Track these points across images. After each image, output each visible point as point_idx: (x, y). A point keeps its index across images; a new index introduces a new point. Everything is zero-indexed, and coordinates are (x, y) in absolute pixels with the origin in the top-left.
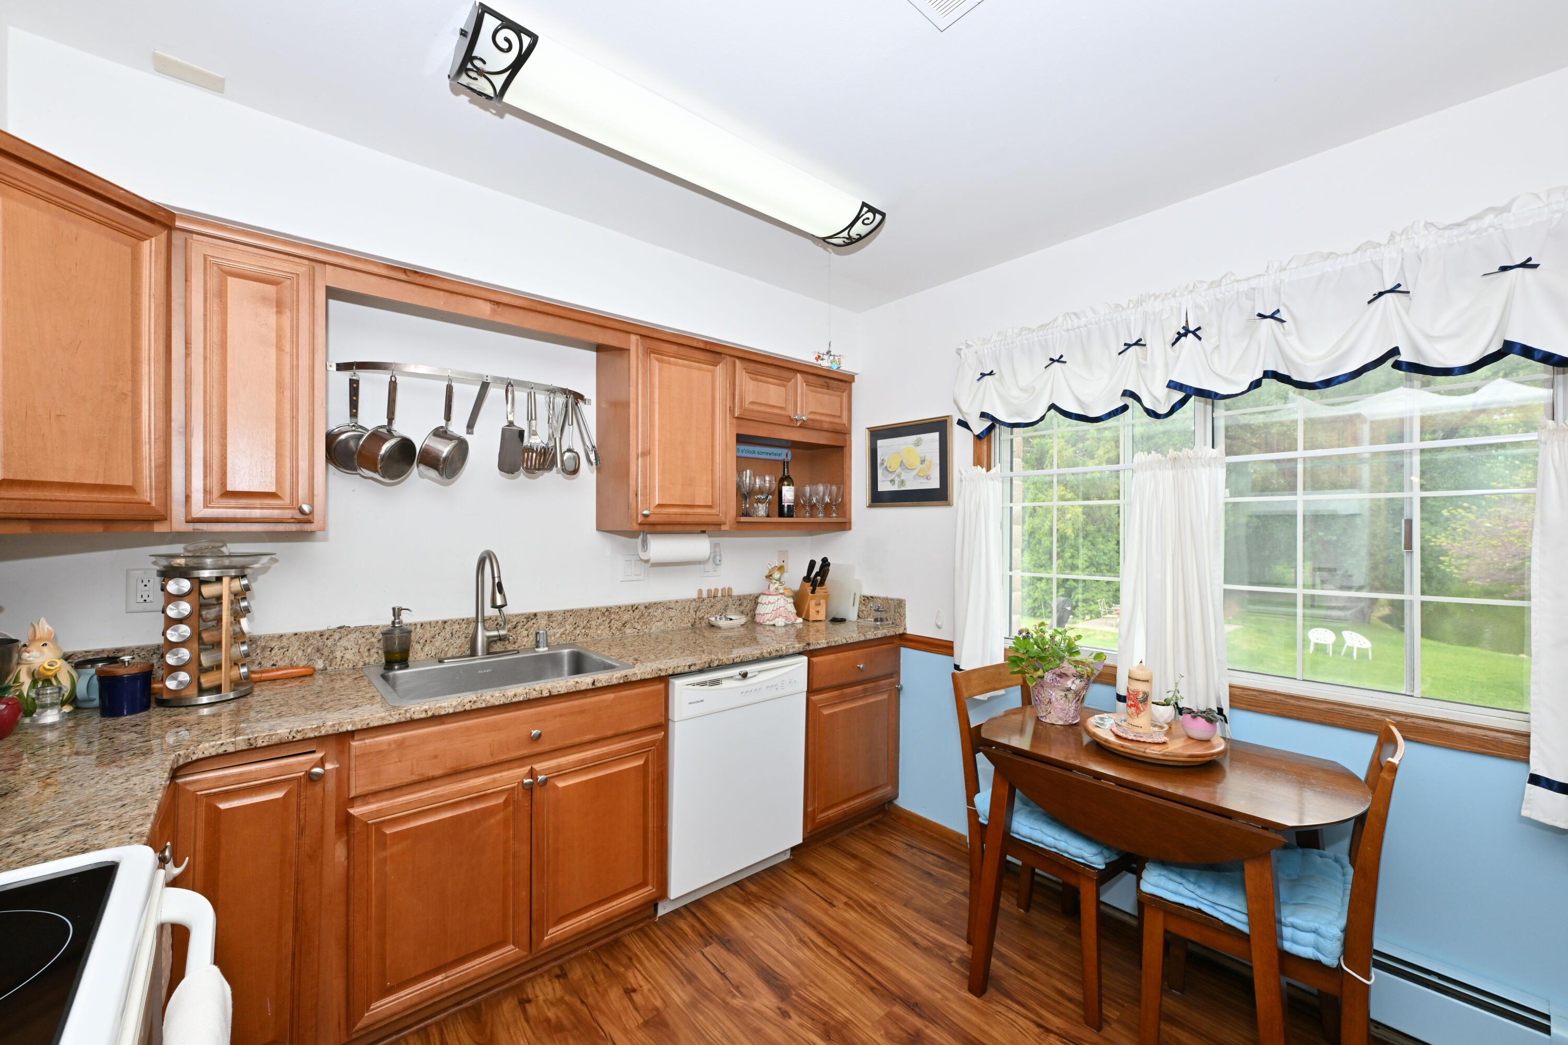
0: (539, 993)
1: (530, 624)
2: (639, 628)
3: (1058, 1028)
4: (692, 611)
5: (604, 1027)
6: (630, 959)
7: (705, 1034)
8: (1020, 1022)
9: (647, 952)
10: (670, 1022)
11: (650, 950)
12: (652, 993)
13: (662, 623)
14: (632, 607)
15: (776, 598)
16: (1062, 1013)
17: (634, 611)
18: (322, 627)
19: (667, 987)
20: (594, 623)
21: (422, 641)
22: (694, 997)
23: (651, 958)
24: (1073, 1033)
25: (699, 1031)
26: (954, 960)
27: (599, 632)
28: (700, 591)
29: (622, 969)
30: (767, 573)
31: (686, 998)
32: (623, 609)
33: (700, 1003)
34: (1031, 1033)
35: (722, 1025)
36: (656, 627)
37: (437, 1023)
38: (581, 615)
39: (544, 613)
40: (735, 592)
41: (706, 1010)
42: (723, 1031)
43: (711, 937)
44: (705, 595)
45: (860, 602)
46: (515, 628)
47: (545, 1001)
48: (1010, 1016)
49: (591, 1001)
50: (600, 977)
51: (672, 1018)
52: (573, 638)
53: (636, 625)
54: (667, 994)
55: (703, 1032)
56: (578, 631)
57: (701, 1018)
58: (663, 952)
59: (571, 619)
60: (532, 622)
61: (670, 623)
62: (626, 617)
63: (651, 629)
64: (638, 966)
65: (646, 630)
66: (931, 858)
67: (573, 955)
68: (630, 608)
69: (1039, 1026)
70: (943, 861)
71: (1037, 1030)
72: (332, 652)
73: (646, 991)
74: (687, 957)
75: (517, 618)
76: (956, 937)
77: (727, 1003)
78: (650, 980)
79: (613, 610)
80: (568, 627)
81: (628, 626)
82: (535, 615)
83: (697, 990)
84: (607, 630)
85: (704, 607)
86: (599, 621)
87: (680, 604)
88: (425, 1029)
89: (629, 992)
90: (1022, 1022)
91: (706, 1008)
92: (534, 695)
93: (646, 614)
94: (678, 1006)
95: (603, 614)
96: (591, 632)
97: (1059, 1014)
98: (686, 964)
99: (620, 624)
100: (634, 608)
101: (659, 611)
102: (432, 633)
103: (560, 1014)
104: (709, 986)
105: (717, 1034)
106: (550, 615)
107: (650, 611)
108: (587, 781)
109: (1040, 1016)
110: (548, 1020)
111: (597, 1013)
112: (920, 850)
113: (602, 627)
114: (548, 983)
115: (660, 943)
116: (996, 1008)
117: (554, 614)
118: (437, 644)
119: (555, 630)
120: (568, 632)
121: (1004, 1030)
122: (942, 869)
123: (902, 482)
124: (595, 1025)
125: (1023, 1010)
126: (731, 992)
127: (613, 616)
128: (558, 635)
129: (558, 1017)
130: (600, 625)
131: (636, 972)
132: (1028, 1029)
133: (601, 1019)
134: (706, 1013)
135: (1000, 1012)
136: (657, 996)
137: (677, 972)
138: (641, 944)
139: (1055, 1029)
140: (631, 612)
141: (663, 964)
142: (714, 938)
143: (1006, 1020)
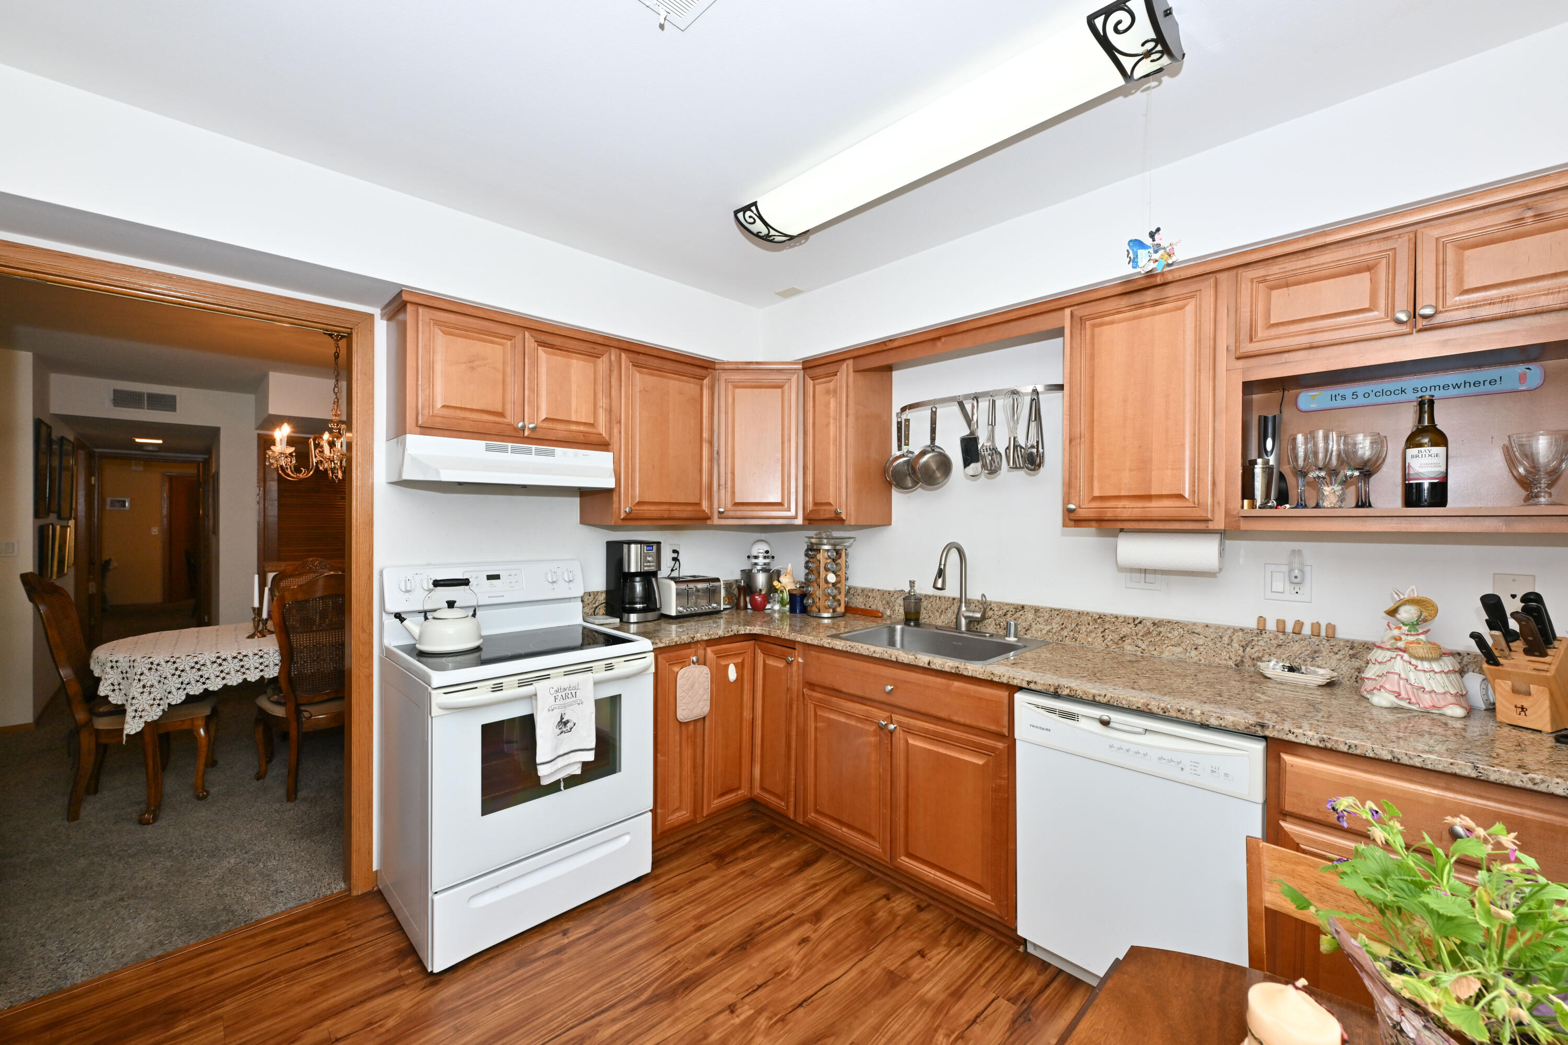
0: (897, 902)
1: (1018, 614)
2: (1144, 647)
4: (1236, 645)
5: (878, 949)
6: (959, 945)
7: (892, 1018)
9: (973, 954)
10: (898, 989)
11: (977, 956)
12: (925, 969)
13: (1179, 649)
14: (1134, 620)
15: (1389, 654)
17: (1136, 625)
18: (891, 589)
19: (936, 979)
20: (1084, 628)
21: (940, 611)
22: (933, 1002)
23: (968, 959)
25: (894, 1012)
27: (1090, 639)
28: (1262, 620)
29: (944, 942)
30: (1390, 605)
31: (930, 995)
32: (1121, 620)
33: (928, 1008)
35: (906, 1030)
36: (1169, 653)
37: (855, 866)
38: (1070, 616)
39: (1032, 607)
40: (1343, 633)
41: (921, 1014)
42: (900, 1032)
43: (1024, 1002)
44: (1271, 626)
46: (1005, 615)
47: (892, 907)
49: (902, 932)
50: (929, 931)
51: (902, 990)
52: (1060, 638)
53: (1140, 643)
54: (928, 981)
55: (894, 1016)
56: (1065, 633)
57: (910, 1011)
58: (980, 966)
59: (1058, 618)
60: (1020, 613)
61: (1194, 653)
62: (1125, 630)
63: (1162, 653)
64: (954, 952)
65: (1155, 653)
67: (941, 907)
68: (1131, 621)
72: (894, 606)
73: (926, 964)
74: (984, 986)
75: (1007, 607)
77: (936, 1030)
78: (940, 964)
79: (1107, 619)
80: (1054, 626)
81: (1128, 641)
82: (1023, 607)
83: (943, 1003)
84: (1100, 640)
85: (1261, 643)
86: (1091, 628)
87: (1211, 630)
88: (850, 863)
89: (922, 954)
91: (924, 1013)
92: (886, 656)
93: (1155, 633)
94: (919, 991)
95: (1095, 621)
96: (1081, 637)
98: (974, 987)
99: (1117, 637)
100: (1137, 622)
101: (1176, 633)
102: (946, 606)
103: (882, 919)
104: (952, 1012)
105: (896, 1027)
106: (1037, 610)
107: (1159, 629)
108: (930, 750)
110: (874, 914)
111: (891, 939)
113: (1093, 635)
114: (909, 903)
115: (992, 961)
117: (1041, 610)
118: (949, 615)
119: (1041, 626)
120: (1054, 631)
124: (880, 940)
126: (953, 1032)
127: (1107, 626)
128: (1044, 632)
129: (879, 919)
130: (1091, 632)
131: (946, 953)
133: (885, 944)
134: (917, 1016)
136: (923, 974)
137: (960, 982)
138: (982, 948)
140: (1132, 625)
141: (964, 970)
142: (1025, 1006)
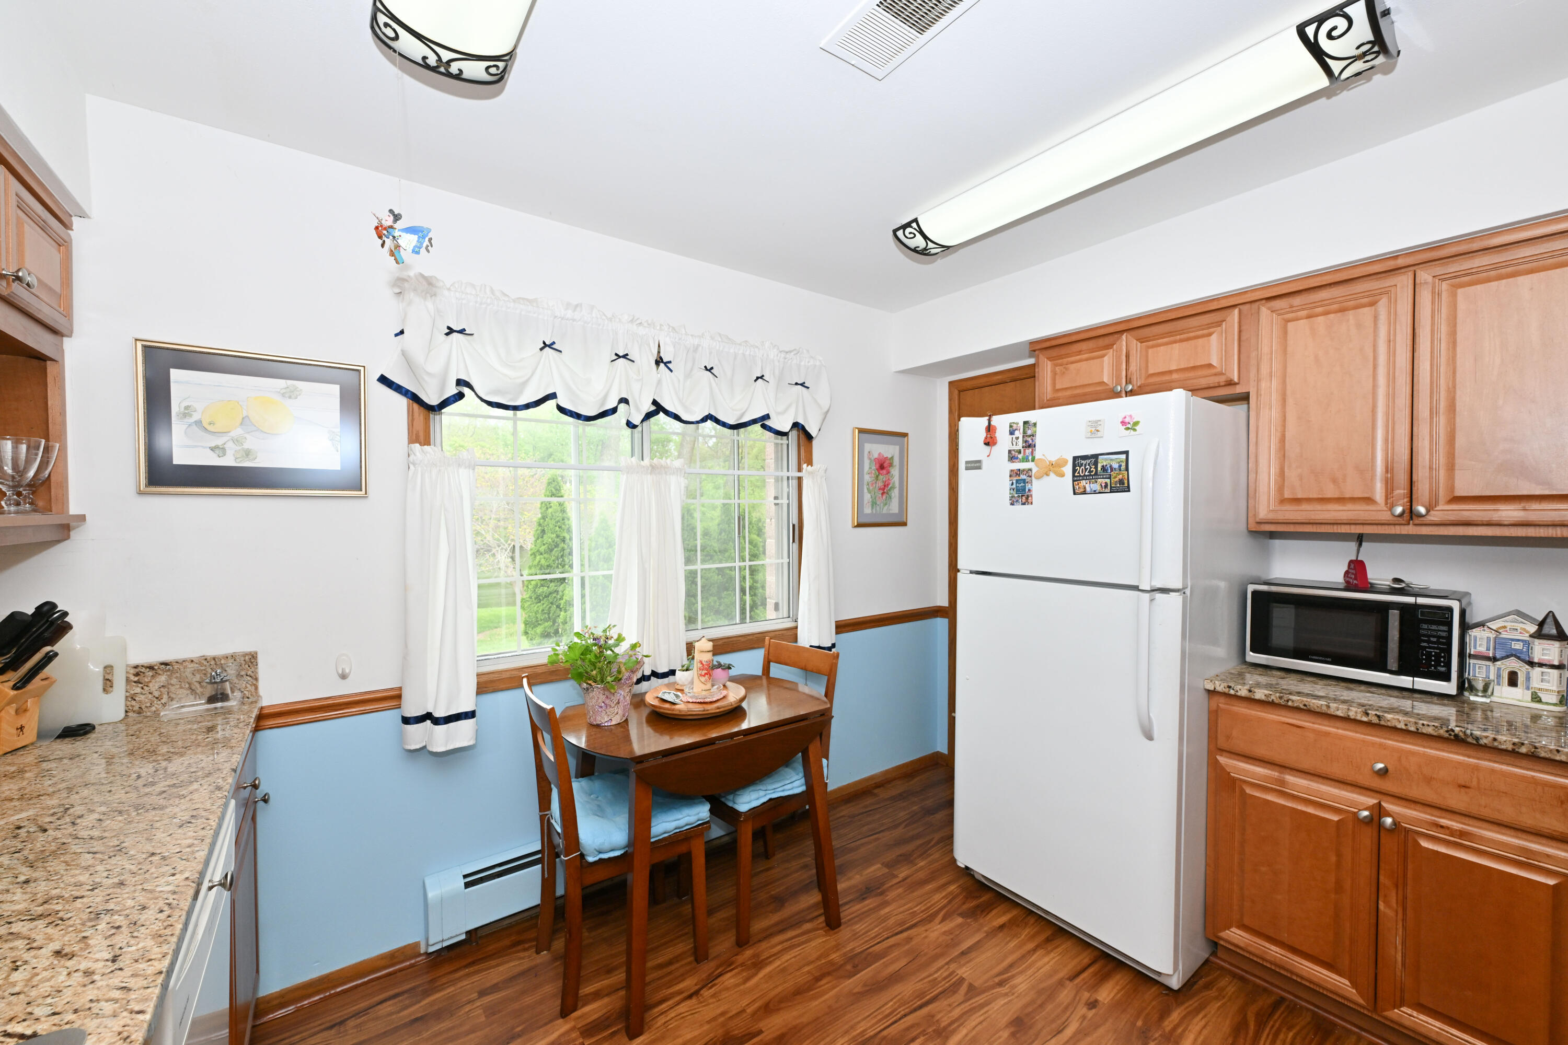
3: (696, 985)
8: (682, 1010)
16: (682, 975)
24: (704, 976)
26: (581, 1040)
34: (696, 1007)
45: (128, 680)
48: (673, 1015)
66: (387, 1008)
69: (690, 997)
70: (406, 996)
71: (694, 1000)
76: (549, 1026)
90: (683, 1008)
97: (682, 978)
109: (680, 992)
112: (356, 1015)
116: (659, 1024)
121: (687, 1027)
122: (419, 1002)
123: (248, 453)
125: (670, 1003)
132: (691, 1007)
135: (665, 1023)
139: (697, 987)
143: (676, 1021)
